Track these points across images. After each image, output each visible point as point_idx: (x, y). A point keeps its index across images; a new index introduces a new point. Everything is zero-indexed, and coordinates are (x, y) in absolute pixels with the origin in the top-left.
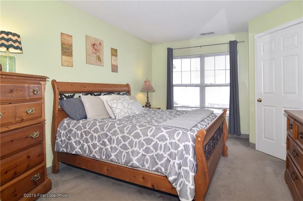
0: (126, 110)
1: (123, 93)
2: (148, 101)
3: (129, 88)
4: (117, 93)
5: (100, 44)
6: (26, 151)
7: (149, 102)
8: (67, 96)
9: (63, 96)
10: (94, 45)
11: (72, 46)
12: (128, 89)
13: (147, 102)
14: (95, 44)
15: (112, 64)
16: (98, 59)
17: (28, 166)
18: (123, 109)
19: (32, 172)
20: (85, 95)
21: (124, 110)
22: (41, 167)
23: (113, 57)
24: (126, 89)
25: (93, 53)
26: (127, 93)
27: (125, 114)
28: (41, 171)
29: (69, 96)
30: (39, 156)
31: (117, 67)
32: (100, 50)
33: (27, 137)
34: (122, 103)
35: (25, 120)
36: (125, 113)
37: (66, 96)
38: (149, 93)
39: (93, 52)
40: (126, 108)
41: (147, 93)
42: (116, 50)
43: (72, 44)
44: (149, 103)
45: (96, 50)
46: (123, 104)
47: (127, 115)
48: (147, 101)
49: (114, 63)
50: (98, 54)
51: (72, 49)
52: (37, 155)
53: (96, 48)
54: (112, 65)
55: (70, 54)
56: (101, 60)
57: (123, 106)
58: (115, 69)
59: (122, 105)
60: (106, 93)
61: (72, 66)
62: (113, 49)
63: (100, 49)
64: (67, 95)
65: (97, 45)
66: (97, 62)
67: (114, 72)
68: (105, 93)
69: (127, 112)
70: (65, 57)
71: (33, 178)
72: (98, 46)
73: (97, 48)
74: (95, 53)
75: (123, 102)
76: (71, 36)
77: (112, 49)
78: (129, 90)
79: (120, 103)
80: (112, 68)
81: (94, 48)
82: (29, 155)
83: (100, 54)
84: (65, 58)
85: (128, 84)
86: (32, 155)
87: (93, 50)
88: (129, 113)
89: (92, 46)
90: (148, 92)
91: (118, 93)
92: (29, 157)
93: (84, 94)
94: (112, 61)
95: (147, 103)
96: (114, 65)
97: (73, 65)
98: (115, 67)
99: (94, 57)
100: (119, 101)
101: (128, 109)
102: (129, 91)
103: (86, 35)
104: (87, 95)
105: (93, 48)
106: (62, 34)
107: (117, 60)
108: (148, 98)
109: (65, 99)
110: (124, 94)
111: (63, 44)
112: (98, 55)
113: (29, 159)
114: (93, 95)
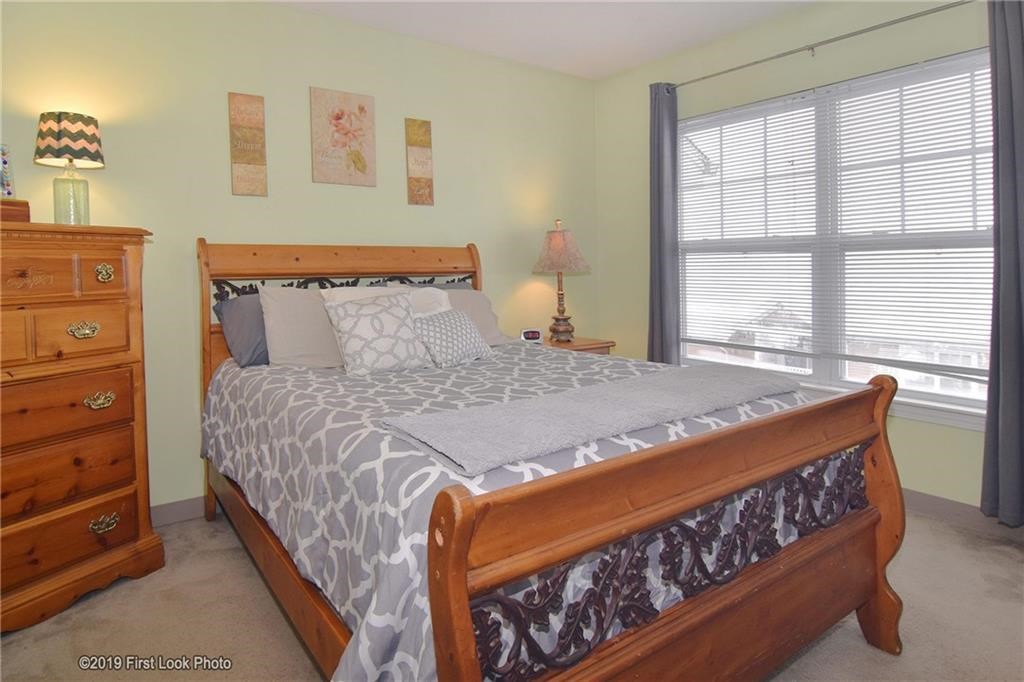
0: (383, 344)
1: (450, 279)
2: (562, 312)
3: (474, 263)
4: (422, 279)
5: (362, 109)
6: (71, 445)
7: (566, 314)
8: (240, 287)
9: (227, 289)
10: (338, 118)
11: (262, 130)
12: (469, 264)
13: (557, 314)
14: (343, 114)
15: (412, 175)
16: (354, 162)
17: (76, 488)
18: (374, 339)
19: (89, 506)
20: (299, 286)
21: (375, 343)
22: (122, 495)
23: (415, 150)
24: (465, 264)
25: (335, 143)
26: (464, 279)
27: (377, 360)
28: (122, 508)
29: (244, 287)
30: (114, 462)
31: (429, 184)
32: (360, 133)
33: (73, 405)
34: (375, 316)
35: (69, 356)
36: (381, 354)
37: (235, 289)
38: (564, 279)
39: (337, 142)
40: (389, 336)
41: (556, 278)
42: (426, 125)
43: (263, 124)
44: (566, 320)
45: (346, 134)
46: (376, 322)
47: (387, 362)
48: (559, 311)
49: (417, 172)
50: (355, 145)
51: (263, 138)
52: (109, 461)
53: (348, 125)
54: (409, 179)
55: (257, 156)
56: (364, 167)
57: (375, 329)
58: (420, 192)
59: (372, 325)
60: (377, 280)
61: (264, 194)
62: (415, 121)
63: (361, 129)
64: (239, 284)
65: (349, 116)
66: (350, 175)
67: (417, 203)
68: (374, 280)
69: (390, 352)
70: (243, 165)
71: (95, 525)
72: (353, 117)
73: (351, 125)
74: (345, 145)
75: (381, 312)
76: (261, 99)
77: (409, 123)
78: (474, 267)
79: (366, 316)
80: (410, 190)
81: (340, 126)
82: (81, 456)
83: (361, 144)
84: (242, 169)
85: (473, 245)
86: (90, 458)
87: (336, 135)
88: (395, 356)
89: (334, 122)
90: (560, 274)
91: (427, 279)
92: (78, 462)
93: (295, 282)
94: (410, 165)
95: (557, 320)
96: (418, 180)
97: (266, 190)
98: (423, 184)
99: (340, 157)
100: (364, 311)
101: (394, 341)
102: (475, 272)
103: (310, 88)
104: (304, 285)
105: (335, 128)
106: (232, 96)
107: (431, 158)
108: (561, 298)
109: (232, 296)
110: (453, 281)
111: (234, 127)
112: (352, 149)
113: (79, 468)
114: (328, 285)
